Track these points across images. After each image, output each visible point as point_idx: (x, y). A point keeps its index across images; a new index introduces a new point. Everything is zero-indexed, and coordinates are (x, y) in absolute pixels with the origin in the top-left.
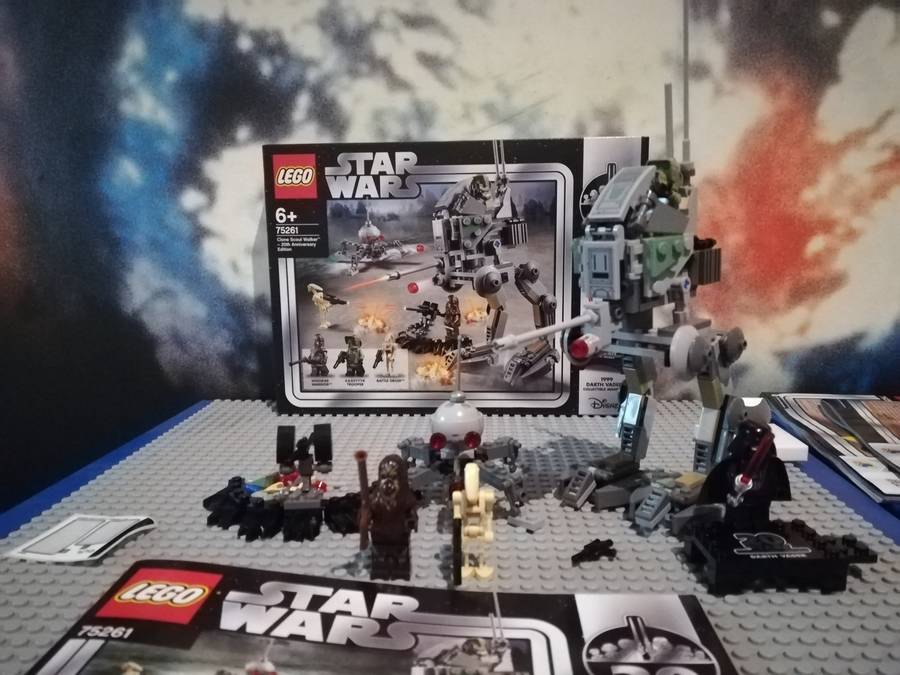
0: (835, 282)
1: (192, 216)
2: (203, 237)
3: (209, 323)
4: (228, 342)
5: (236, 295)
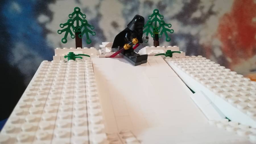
1: (43, 25)
2: (47, 33)
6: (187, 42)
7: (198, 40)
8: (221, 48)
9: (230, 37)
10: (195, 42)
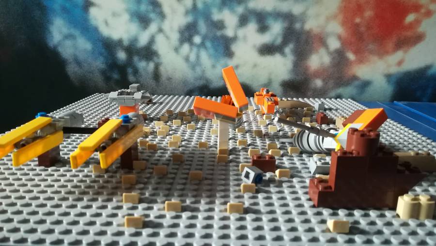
0: (419, 38)
2: (90, 6)
3: (93, 53)
4: (103, 63)
5: (108, 38)
6: (286, 25)
7: (303, 22)
8: (340, 38)
9: (358, 20)
10: (298, 26)
